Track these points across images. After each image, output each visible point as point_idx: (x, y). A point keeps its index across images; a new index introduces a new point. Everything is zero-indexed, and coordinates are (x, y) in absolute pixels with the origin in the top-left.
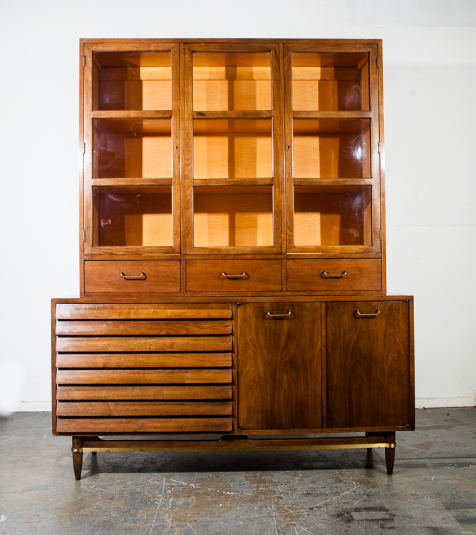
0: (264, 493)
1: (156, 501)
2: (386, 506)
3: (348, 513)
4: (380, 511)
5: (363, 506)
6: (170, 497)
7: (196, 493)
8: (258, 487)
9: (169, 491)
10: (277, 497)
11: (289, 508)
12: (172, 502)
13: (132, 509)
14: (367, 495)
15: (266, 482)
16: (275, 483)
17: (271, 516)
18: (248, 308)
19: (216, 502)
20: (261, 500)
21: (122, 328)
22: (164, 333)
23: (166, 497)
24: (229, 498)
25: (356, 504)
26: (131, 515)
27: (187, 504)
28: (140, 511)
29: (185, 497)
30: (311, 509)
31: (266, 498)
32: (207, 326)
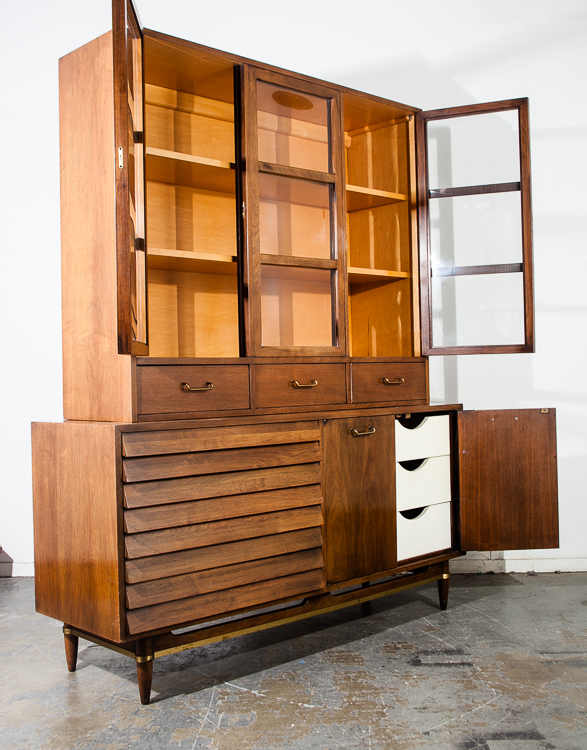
0: (359, 707)
1: (199, 717)
2: (542, 731)
3: (482, 741)
4: (531, 738)
5: (507, 730)
6: (220, 712)
7: (260, 705)
8: (350, 696)
9: (220, 702)
10: (377, 713)
11: (394, 732)
12: (222, 720)
13: (162, 731)
14: (513, 712)
15: (363, 688)
16: (376, 689)
17: (366, 745)
18: (333, 426)
19: (287, 721)
20: (353, 718)
23: (215, 712)
24: (306, 713)
25: (495, 726)
26: (160, 741)
27: (243, 722)
28: (174, 735)
29: (242, 711)
30: (427, 733)
31: (360, 714)
32: (297, 452)
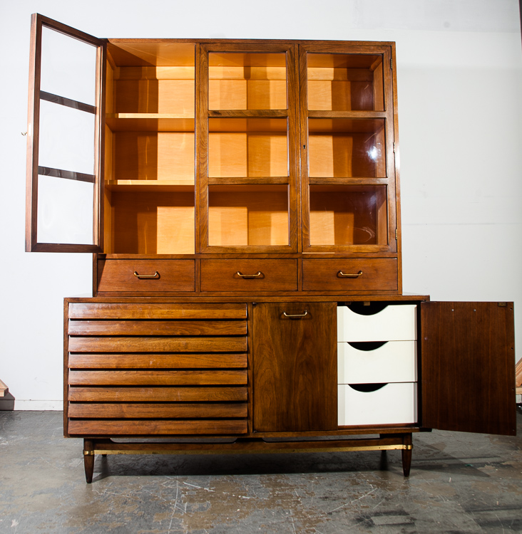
0: (281, 498)
1: (170, 505)
2: (406, 510)
3: (368, 517)
4: (400, 514)
5: (383, 510)
6: (185, 502)
7: (211, 497)
8: (274, 491)
9: (183, 495)
10: (294, 501)
11: (307, 513)
12: (187, 507)
13: (146, 514)
14: (386, 498)
15: (282, 485)
16: (291, 486)
17: (290, 522)
18: (264, 308)
19: (232, 507)
20: (278, 505)
21: (136, 328)
22: (178, 333)
23: (181, 502)
24: (245, 502)
25: (375, 508)
26: (146, 521)
27: (202, 509)
28: (155, 517)
29: (200, 501)
30: (330, 514)
31: (282, 502)
32: (222, 326)
